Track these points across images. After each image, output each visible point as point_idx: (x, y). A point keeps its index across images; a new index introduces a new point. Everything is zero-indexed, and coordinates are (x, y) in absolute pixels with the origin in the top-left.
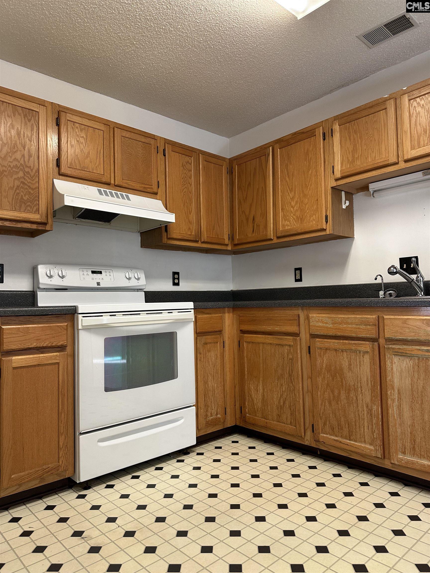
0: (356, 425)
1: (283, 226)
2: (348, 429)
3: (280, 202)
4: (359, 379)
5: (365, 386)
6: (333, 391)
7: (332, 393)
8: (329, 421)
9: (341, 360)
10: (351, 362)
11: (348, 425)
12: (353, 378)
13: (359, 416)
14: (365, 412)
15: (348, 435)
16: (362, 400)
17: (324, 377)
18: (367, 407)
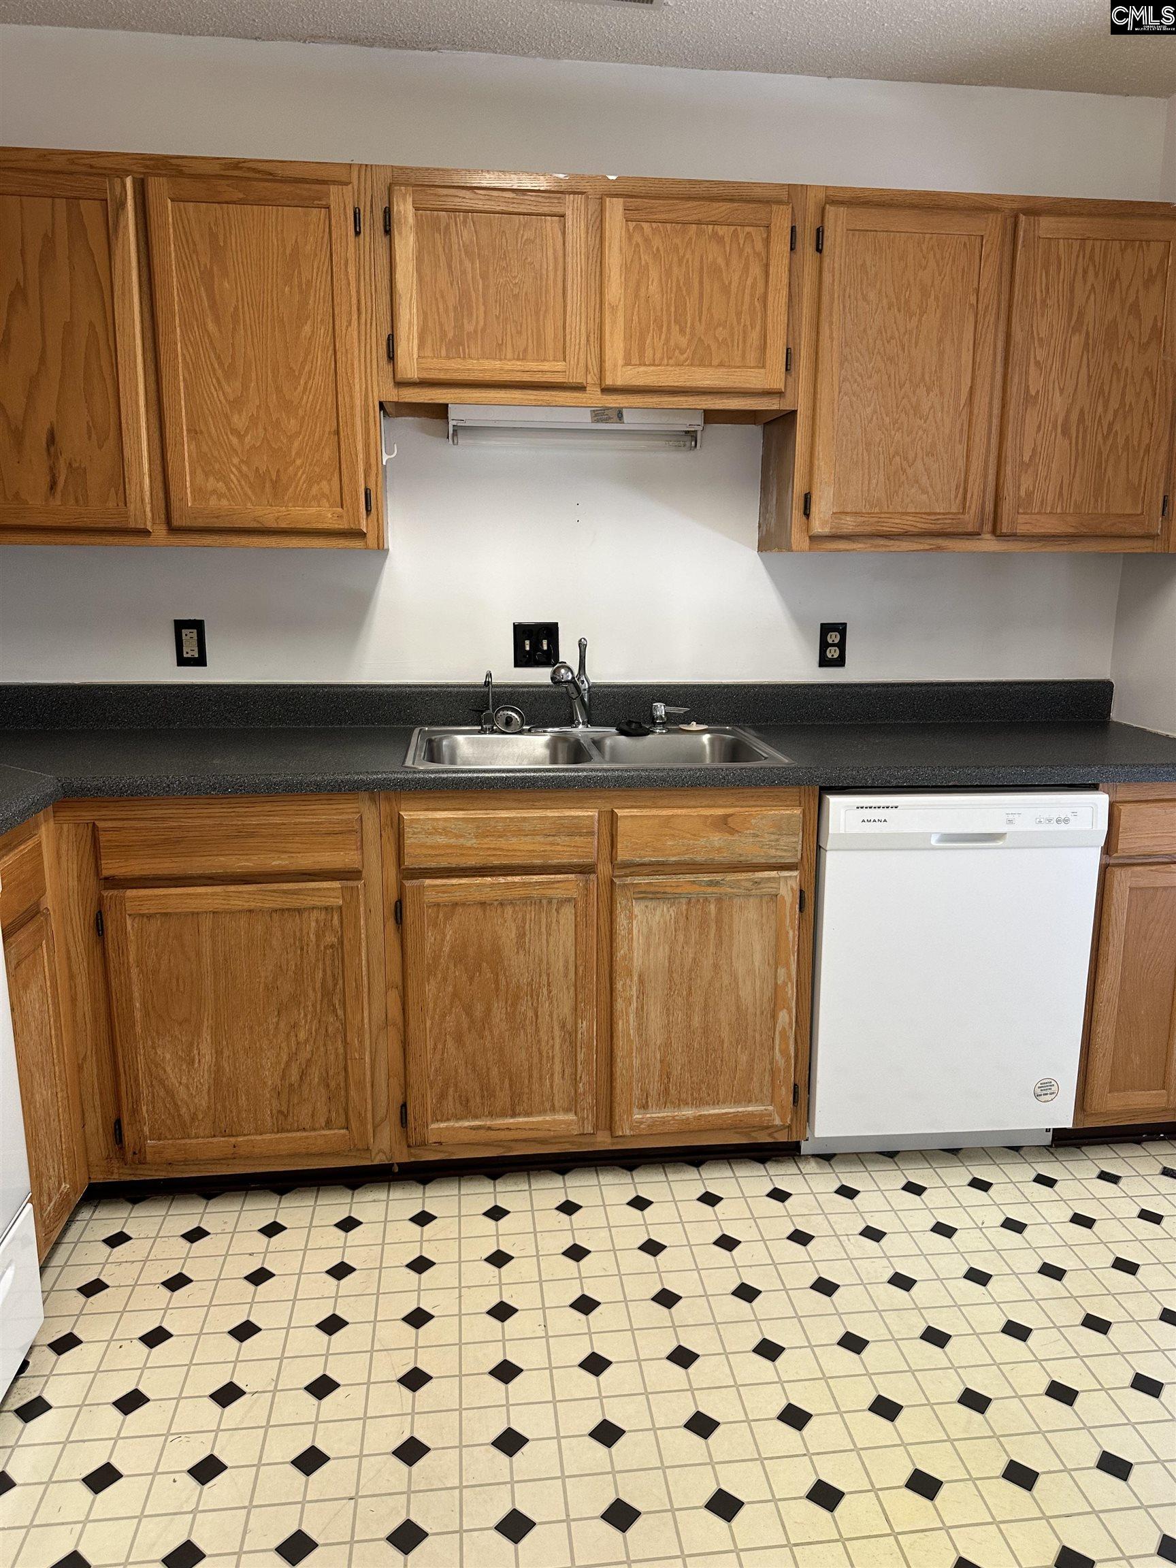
0: (531, 1076)
1: (199, 492)
2: (508, 1092)
3: (183, 403)
4: (544, 966)
5: (559, 980)
6: (468, 1010)
7: (467, 1014)
8: (456, 1086)
9: (497, 928)
10: (524, 927)
11: (511, 1079)
12: (528, 967)
13: (540, 1053)
14: (558, 1041)
15: (508, 1105)
16: (551, 1015)
17: (445, 979)
18: (563, 1027)
